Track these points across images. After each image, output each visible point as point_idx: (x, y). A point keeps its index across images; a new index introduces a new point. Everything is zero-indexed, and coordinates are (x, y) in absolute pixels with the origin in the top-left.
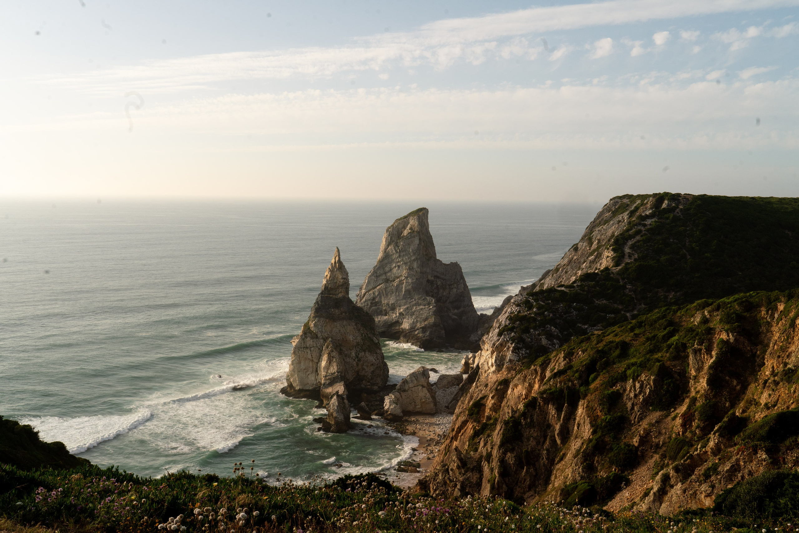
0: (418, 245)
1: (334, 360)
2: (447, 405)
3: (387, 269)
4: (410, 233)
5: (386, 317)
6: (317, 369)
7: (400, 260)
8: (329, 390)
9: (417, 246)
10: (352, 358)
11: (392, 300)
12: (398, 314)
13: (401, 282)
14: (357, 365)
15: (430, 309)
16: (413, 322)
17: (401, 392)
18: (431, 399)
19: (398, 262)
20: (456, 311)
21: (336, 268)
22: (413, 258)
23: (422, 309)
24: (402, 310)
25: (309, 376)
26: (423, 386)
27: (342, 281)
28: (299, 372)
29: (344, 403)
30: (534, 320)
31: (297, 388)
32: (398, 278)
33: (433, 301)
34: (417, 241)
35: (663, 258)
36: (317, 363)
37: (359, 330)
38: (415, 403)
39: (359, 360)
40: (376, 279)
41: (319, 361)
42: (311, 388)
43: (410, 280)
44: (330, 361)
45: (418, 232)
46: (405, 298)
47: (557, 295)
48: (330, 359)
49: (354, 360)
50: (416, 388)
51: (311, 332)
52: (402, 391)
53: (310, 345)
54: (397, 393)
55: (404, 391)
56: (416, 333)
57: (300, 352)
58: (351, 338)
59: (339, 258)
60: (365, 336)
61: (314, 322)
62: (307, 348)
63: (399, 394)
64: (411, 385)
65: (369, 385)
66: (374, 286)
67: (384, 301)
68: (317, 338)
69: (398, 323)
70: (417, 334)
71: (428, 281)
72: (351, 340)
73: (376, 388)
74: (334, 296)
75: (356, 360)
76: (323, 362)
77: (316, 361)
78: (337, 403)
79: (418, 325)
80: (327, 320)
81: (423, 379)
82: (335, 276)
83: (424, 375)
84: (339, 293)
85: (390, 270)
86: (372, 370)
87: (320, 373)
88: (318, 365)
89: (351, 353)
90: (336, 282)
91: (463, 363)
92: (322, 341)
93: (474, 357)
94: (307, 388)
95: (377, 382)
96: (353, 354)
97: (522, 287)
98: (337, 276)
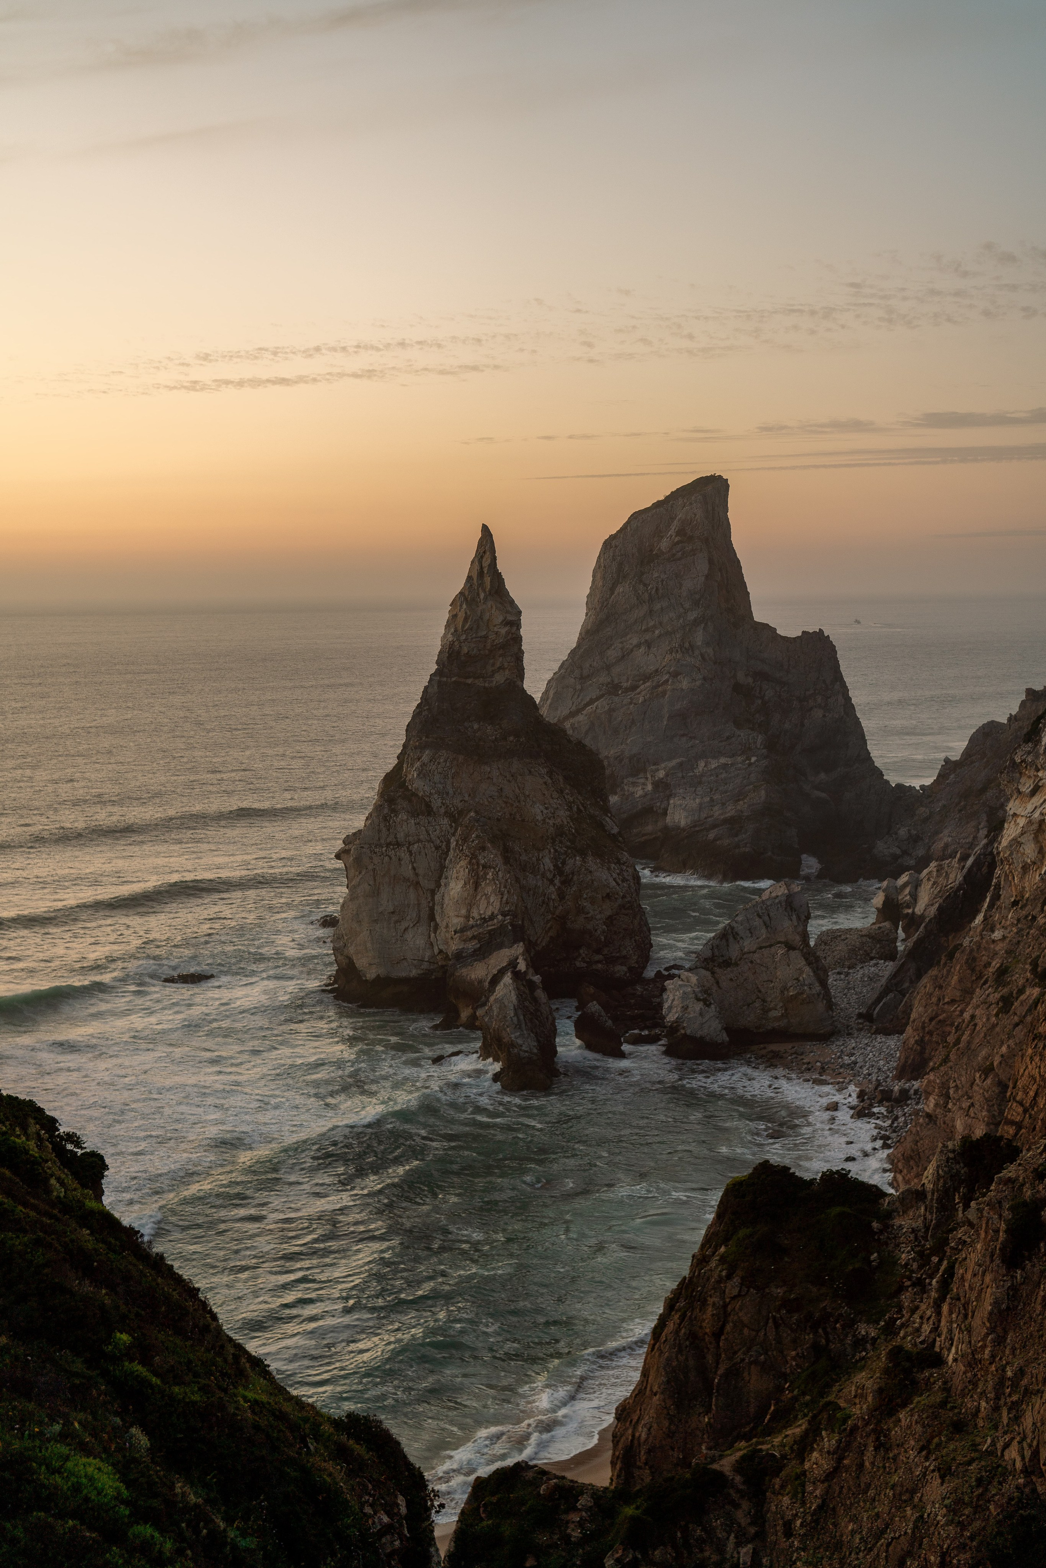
0: (707, 577)
1: (490, 876)
2: (863, 1010)
3: (612, 654)
4: (678, 543)
6: (432, 909)
7: (652, 623)
8: (478, 972)
9: (703, 578)
10: (543, 876)
12: (649, 787)
13: (657, 692)
14: (562, 896)
15: (750, 764)
16: (700, 804)
17: (717, 969)
18: (817, 988)
19: (647, 630)
20: (823, 776)
21: (484, 591)
22: (692, 616)
23: (725, 766)
24: (661, 774)
25: (409, 936)
26: (790, 947)
27: (503, 631)
28: (376, 921)
29: (535, 1000)
31: (371, 974)
32: (646, 678)
33: (759, 741)
34: (702, 566)
36: (433, 893)
37: (561, 791)
38: (764, 1001)
39: (567, 882)
40: (578, 687)
41: (439, 886)
42: (414, 973)
43: (685, 684)
44: (476, 882)
45: (705, 541)
46: (669, 736)
48: (477, 874)
49: (551, 881)
50: (766, 952)
51: (410, 796)
52: (720, 966)
53: (407, 835)
54: (703, 972)
55: (727, 964)
56: (711, 835)
57: (376, 860)
58: (537, 811)
59: (494, 559)
60: (578, 808)
61: (418, 764)
62: (398, 845)
63: (708, 974)
64: (748, 944)
65: (599, 962)
66: (574, 708)
67: (610, 749)
68: (429, 815)
70: (715, 840)
71: (737, 688)
72: (540, 818)
73: (620, 970)
74: (479, 683)
75: (557, 882)
76: (452, 884)
77: (426, 884)
78: (514, 998)
79: (717, 814)
80: (461, 758)
81: (787, 923)
82: (481, 618)
83: (793, 909)
84: (494, 672)
85: (623, 656)
86: (608, 913)
87: (442, 925)
88: (437, 897)
89: (538, 860)
90: (486, 637)
91: (880, 905)
92: (445, 821)
93: (916, 885)
94: (402, 972)
95: (624, 953)
96: (547, 863)
97: (1030, 692)
98: (486, 616)
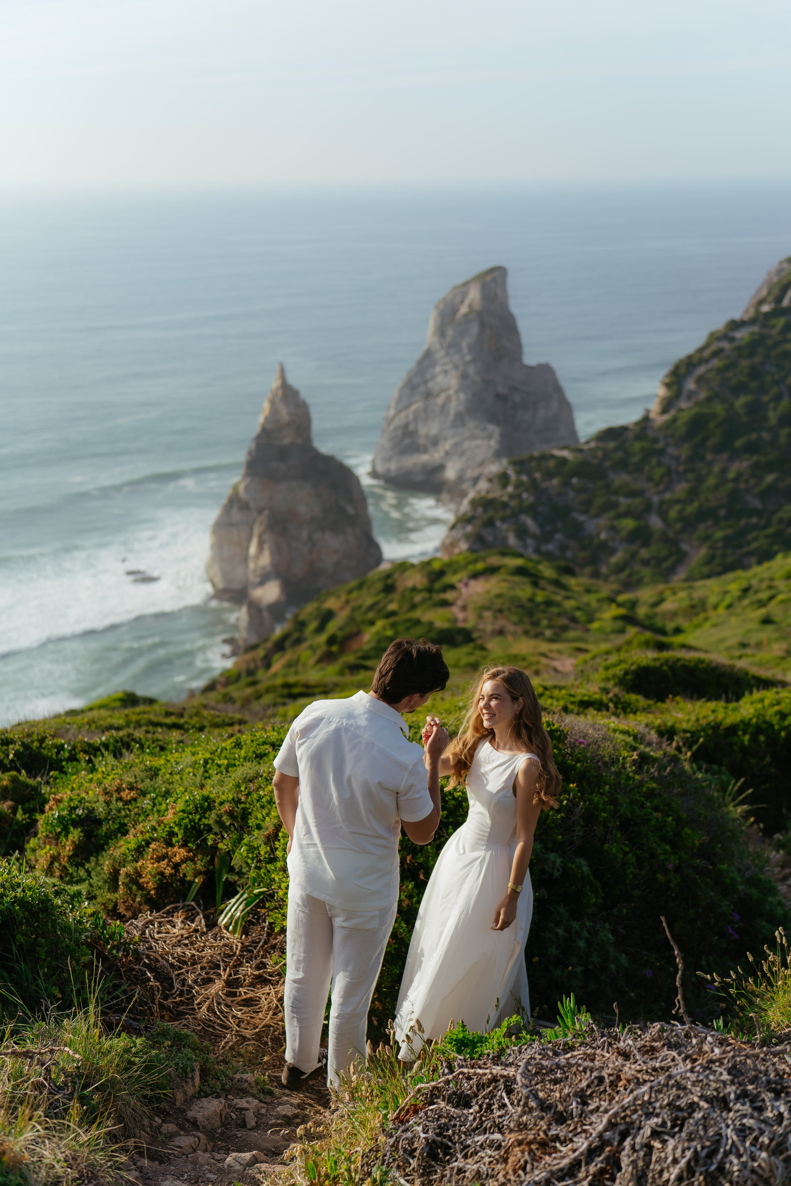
1: (266, 546)
3: (428, 376)
4: (466, 313)
5: (424, 458)
6: (244, 557)
7: (447, 361)
8: (259, 592)
9: (476, 336)
10: (302, 542)
11: (433, 428)
12: (442, 454)
13: (448, 399)
14: (311, 552)
15: (490, 446)
16: (462, 467)
19: (445, 364)
21: (278, 397)
22: (468, 358)
24: (448, 447)
25: (237, 569)
28: (222, 561)
30: (505, 505)
31: (220, 586)
32: (444, 391)
35: (741, 401)
36: (247, 549)
37: (320, 496)
39: (314, 545)
40: (410, 393)
41: (248, 546)
42: (237, 587)
43: (462, 396)
44: (261, 547)
45: (479, 314)
46: (454, 425)
47: (552, 464)
48: (261, 545)
49: (306, 545)
51: (240, 500)
53: (237, 520)
56: (465, 486)
57: (222, 532)
58: (302, 509)
60: (330, 504)
61: (244, 485)
62: (232, 525)
66: (407, 405)
67: (423, 430)
68: (247, 509)
69: (441, 467)
71: (497, 396)
72: (303, 512)
74: (277, 443)
75: (309, 545)
76: (252, 548)
77: (243, 545)
79: (470, 474)
80: (266, 481)
82: (277, 410)
84: (284, 438)
85: (433, 378)
87: (249, 566)
88: (247, 553)
89: (300, 533)
90: (279, 420)
92: (254, 513)
94: (234, 586)
98: (279, 410)
